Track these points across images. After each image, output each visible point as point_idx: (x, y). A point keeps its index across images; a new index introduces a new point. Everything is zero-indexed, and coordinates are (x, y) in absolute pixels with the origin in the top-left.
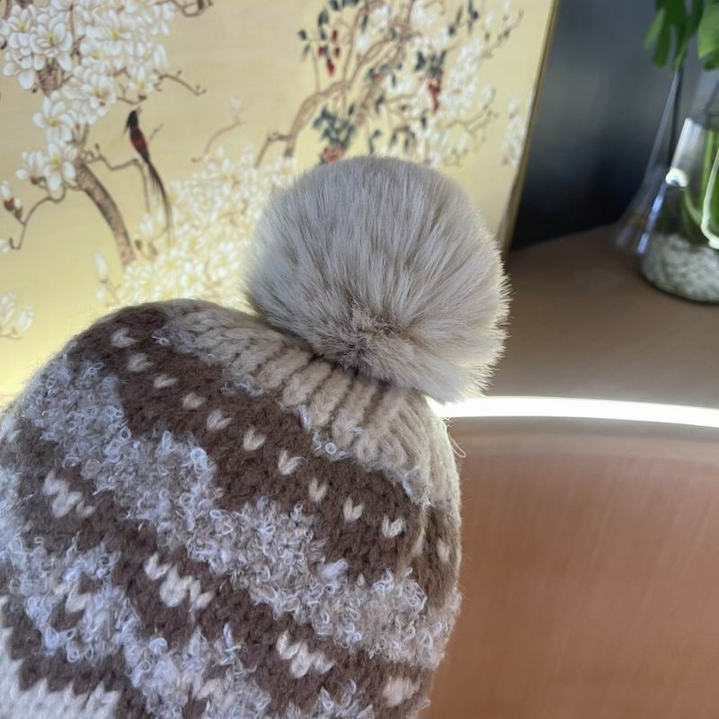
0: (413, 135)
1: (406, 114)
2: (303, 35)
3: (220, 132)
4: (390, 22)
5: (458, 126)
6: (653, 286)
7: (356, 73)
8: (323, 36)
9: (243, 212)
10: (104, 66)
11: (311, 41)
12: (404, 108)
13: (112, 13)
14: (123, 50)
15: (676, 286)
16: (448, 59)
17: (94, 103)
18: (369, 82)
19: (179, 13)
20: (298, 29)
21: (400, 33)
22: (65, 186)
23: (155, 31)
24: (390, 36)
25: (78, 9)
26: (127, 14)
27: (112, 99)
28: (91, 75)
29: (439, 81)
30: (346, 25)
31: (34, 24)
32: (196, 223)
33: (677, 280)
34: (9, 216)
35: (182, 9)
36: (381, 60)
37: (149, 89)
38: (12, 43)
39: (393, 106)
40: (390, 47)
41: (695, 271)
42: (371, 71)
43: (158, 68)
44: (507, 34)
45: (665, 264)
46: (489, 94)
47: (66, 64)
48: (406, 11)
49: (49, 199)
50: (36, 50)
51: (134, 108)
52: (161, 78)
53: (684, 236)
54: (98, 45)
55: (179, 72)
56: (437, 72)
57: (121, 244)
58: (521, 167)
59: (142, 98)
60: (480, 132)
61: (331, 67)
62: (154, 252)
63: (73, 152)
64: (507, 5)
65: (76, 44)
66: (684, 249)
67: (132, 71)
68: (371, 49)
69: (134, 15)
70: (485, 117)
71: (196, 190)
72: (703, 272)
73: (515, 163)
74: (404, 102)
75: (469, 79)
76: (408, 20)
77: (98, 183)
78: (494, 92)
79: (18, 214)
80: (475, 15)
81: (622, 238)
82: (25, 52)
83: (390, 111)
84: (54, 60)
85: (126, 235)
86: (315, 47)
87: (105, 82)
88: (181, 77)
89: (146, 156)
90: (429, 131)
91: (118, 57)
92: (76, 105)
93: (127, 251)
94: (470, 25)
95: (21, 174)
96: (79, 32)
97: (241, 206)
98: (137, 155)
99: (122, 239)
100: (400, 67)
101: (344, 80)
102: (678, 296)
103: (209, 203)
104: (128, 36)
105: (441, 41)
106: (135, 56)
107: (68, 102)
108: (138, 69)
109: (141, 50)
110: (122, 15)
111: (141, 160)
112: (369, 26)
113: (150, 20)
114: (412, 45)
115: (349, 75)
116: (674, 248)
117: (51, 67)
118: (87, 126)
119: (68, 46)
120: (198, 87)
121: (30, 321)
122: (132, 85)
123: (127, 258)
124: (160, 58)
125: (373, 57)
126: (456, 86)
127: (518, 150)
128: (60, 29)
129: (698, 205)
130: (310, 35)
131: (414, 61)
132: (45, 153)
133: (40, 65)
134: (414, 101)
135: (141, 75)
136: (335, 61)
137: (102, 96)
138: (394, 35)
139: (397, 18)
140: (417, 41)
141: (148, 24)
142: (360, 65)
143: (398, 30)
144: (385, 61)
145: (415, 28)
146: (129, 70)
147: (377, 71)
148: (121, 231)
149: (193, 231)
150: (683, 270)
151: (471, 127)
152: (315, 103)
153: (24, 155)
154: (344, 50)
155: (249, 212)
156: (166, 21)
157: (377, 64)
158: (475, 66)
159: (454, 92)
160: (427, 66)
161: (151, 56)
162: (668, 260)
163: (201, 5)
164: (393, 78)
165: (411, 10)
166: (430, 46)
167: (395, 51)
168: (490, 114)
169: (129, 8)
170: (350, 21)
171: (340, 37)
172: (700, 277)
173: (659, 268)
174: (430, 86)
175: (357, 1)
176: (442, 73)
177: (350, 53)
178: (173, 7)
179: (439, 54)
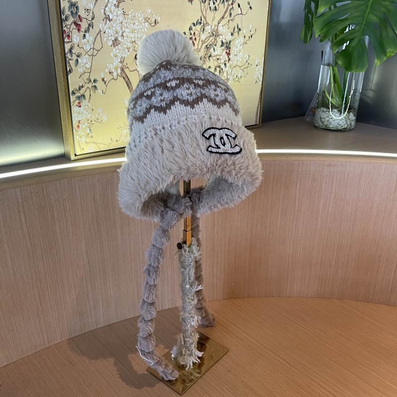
0: (222, 69)
1: (219, 61)
4: (211, 30)
5: (237, 67)
7: (201, 46)
8: (191, 34)
10: (129, 40)
11: (187, 35)
12: (218, 59)
13: (132, 25)
14: (135, 35)
16: (231, 44)
17: (126, 51)
18: (206, 49)
20: (184, 32)
21: (215, 34)
22: (118, 75)
23: (143, 31)
24: (212, 35)
25: (123, 23)
27: (131, 50)
28: (125, 42)
29: (229, 51)
31: (113, 27)
33: (326, 123)
34: (103, 83)
35: (150, 24)
38: (107, 32)
39: (214, 58)
40: (212, 39)
42: (207, 46)
44: (251, 36)
45: (321, 118)
46: (248, 57)
47: (120, 39)
48: (216, 27)
49: (113, 79)
50: (113, 34)
51: (137, 53)
54: (128, 34)
56: (228, 48)
60: (245, 70)
61: (194, 44)
63: (120, 65)
64: (250, 27)
65: (123, 33)
67: (137, 42)
68: (206, 39)
69: (137, 26)
70: (247, 65)
73: (260, 83)
74: (218, 57)
75: (240, 51)
76: (217, 30)
77: (126, 75)
79: (105, 83)
80: (240, 30)
82: (110, 35)
83: (213, 60)
84: (117, 37)
86: (188, 37)
87: (129, 45)
90: (227, 68)
91: (133, 37)
92: (122, 51)
94: (238, 32)
95: (107, 70)
96: (123, 30)
100: (216, 45)
101: (198, 48)
102: (327, 130)
104: (136, 31)
105: (229, 38)
106: (138, 38)
107: (120, 50)
109: (139, 36)
112: (205, 31)
113: (142, 27)
114: (219, 38)
117: (116, 39)
118: (124, 57)
119: (120, 34)
121: (106, 118)
122: (137, 46)
125: (207, 41)
126: (235, 53)
127: (261, 79)
128: (119, 28)
130: (187, 33)
131: (221, 44)
132: (113, 65)
133: (113, 39)
134: (221, 57)
135: (139, 43)
136: (194, 42)
137: (128, 49)
139: (213, 29)
140: (221, 37)
142: (203, 44)
143: (214, 33)
144: (211, 43)
145: (220, 33)
150: (327, 119)
151: (242, 68)
153: (108, 64)
154: (198, 39)
156: (146, 28)
157: (208, 44)
158: (241, 47)
159: (235, 55)
160: (225, 46)
161: (142, 38)
162: (322, 117)
163: (155, 23)
164: (214, 48)
165: (218, 27)
166: (225, 39)
167: (214, 40)
168: (249, 64)
169: (136, 24)
170: (199, 30)
171: (196, 35)
172: (334, 121)
173: (319, 120)
174: (227, 52)
175: (200, 23)
176: (230, 48)
177: (199, 40)
178: (148, 24)
179: (228, 42)
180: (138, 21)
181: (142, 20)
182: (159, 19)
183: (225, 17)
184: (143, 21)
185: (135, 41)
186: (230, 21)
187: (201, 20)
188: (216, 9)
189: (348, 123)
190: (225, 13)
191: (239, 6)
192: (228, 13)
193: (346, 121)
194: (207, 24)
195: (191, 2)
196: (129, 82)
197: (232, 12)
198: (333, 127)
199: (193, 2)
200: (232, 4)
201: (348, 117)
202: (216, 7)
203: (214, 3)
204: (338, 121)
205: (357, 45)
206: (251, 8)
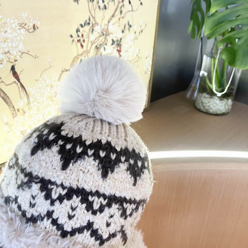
2: (71, 36)
3: (45, 70)
4: (101, 30)
6: (199, 110)
7: (91, 47)
8: (79, 36)
9: (55, 96)
10: (1, 51)
11: (74, 38)
13: (3, 33)
14: (8, 45)
15: (207, 110)
16: (122, 41)
18: (96, 50)
19: (27, 32)
20: (70, 35)
21: (105, 33)
23: (19, 38)
24: (102, 35)
26: (8, 33)
27: (5, 62)
29: (120, 48)
30: (86, 32)
32: (39, 101)
33: (207, 108)
35: (28, 30)
36: (99, 43)
37: (18, 58)
40: (102, 38)
41: (212, 104)
42: (97, 46)
43: (20, 50)
44: (142, 31)
45: (202, 103)
48: (106, 26)
51: (13, 64)
52: (22, 54)
53: (208, 93)
55: (29, 51)
56: (119, 45)
57: (12, 111)
58: (151, 74)
59: (16, 61)
60: (136, 64)
61: (82, 46)
62: (24, 112)
64: (141, 22)
66: (208, 97)
67: (11, 52)
68: (96, 39)
69: (10, 34)
70: (137, 59)
71: (37, 90)
72: (215, 105)
73: (149, 73)
75: (131, 47)
76: (107, 29)
77: (1, 89)
78: (139, 50)
80: (130, 26)
81: (188, 95)
85: (13, 107)
86: (76, 40)
87: (2, 56)
88: (29, 53)
89: (19, 80)
91: (6, 47)
93: (14, 113)
94: (129, 29)
97: (54, 94)
98: (16, 80)
99: (12, 109)
100: (106, 44)
101: (87, 50)
102: (207, 113)
103: (43, 94)
104: (9, 40)
105: (119, 35)
106: (12, 47)
108: (13, 51)
109: (14, 45)
110: (7, 33)
111: (17, 82)
112: (94, 32)
113: (17, 35)
114: (110, 37)
115: (89, 48)
116: (205, 97)
120: (36, 56)
122: (12, 57)
123: (14, 116)
124: (21, 47)
125: (97, 41)
126: (126, 49)
127: (150, 69)
129: (211, 83)
130: (73, 36)
131: (111, 42)
135: (15, 53)
136: (83, 44)
137: (1, 61)
138: (103, 35)
139: (103, 29)
140: (111, 35)
141: (16, 36)
142: (92, 45)
143: (104, 32)
144: (101, 43)
145: (110, 32)
146: (10, 51)
147: (98, 46)
148: (11, 106)
149: (38, 104)
150: (208, 104)
151: (133, 62)
152: (78, 58)
154: (86, 40)
155: (57, 96)
156: (22, 35)
157: (98, 44)
158: (132, 42)
159: (126, 51)
160: (116, 44)
161: (18, 47)
162: (203, 101)
163: (34, 28)
164: (104, 48)
165: (108, 26)
166: (116, 37)
167: (104, 39)
168: (139, 58)
169: (9, 31)
170: (87, 31)
171: (84, 36)
172: (214, 106)
173: (201, 104)
174: (117, 50)
175: (89, 24)
176: (121, 45)
177: (88, 41)
178: (24, 30)
179: (119, 40)
180: (11, 28)
181: (16, 27)
182: (38, 24)
183: (115, 15)
184: (18, 27)
185: (9, 52)
186: (121, 19)
187: (90, 21)
188: (105, 7)
189: (227, 108)
190: (116, 11)
191: (130, 3)
192: (118, 11)
193: (225, 107)
194: (97, 24)
195: (78, 2)
196: (5, 97)
197: (123, 9)
198: (213, 112)
199: (79, 2)
200: (123, 1)
201: (227, 103)
202: (105, 6)
203: (103, 2)
204: (218, 107)
205: (243, 44)
206: (141, 4)
